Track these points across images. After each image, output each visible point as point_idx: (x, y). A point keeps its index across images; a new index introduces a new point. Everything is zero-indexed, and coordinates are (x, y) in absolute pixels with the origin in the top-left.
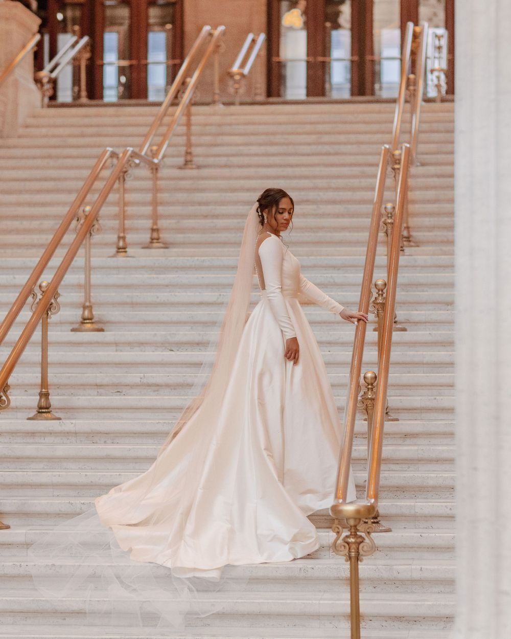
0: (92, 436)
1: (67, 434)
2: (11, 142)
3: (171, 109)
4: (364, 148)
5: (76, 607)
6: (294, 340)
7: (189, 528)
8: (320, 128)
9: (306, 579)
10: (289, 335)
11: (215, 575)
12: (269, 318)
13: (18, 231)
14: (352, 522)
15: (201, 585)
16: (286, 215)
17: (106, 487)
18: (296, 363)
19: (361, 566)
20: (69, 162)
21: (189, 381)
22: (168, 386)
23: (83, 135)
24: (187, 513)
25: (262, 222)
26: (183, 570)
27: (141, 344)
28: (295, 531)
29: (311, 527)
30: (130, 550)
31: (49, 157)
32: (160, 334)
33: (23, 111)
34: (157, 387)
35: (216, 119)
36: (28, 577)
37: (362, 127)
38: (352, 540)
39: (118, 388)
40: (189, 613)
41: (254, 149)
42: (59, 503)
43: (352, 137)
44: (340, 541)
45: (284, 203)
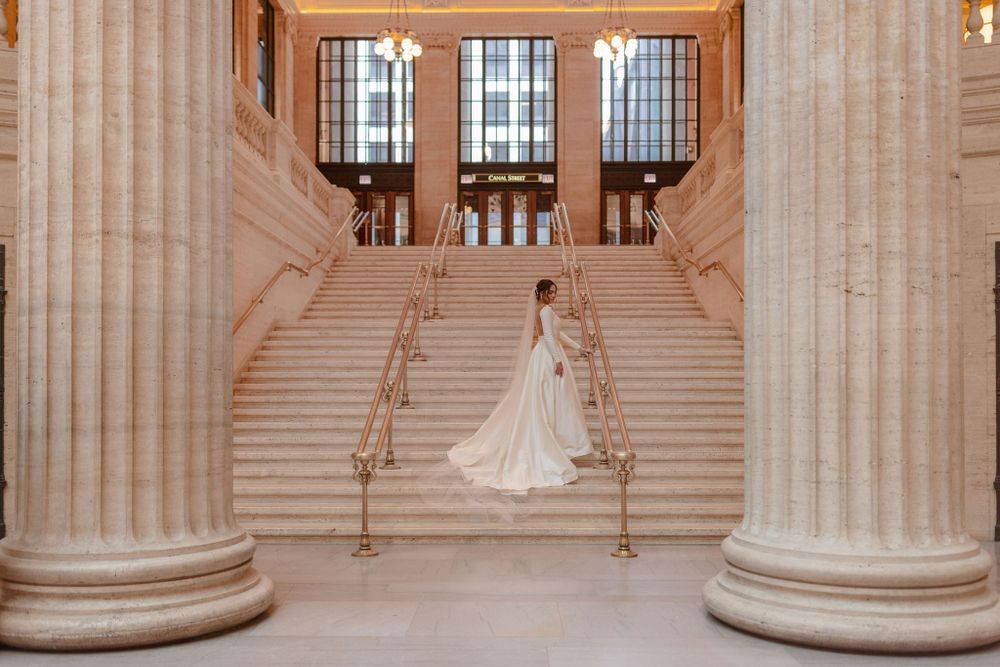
0: (433, 417)
1: (419, 417)
2: (345, 263)
3: (439, 248)
4: (536, 268)
5: (450, 512)
6: (560, 363)
7: (506, 466)
8: (510, 257)
9: (575, 495)
10: (558, 361)
11: (525, 493)
12: (545, 351)
13: (359, 310)
14: (623, 463)
15: (518, 499)
16: (553, 295)
17: (450, 446)
18: (561, 376)
19: (628, 488)
20: (379, 274)
21: (499, 388)
22: (469, 390)
23: (383, 260)
24: (504, 458)
25: (538, 298)
26: (507, 491)
27: (449, 368)
28: (564, 469)
29: (573, 466)
30: (472, 480)
31: (367, 271)
32: (459, 363)
33: (350, 247)
34: (463, 391)
35: (454, 253)
36: (418, 496)
37: (533, 258)
38: (623, 473)
39: (442, 392)
40: (516, 515)
41: (477, 268)
42: (426, 454)
43: (529, 263)
44: (615, 474)
45: (552, 288)
